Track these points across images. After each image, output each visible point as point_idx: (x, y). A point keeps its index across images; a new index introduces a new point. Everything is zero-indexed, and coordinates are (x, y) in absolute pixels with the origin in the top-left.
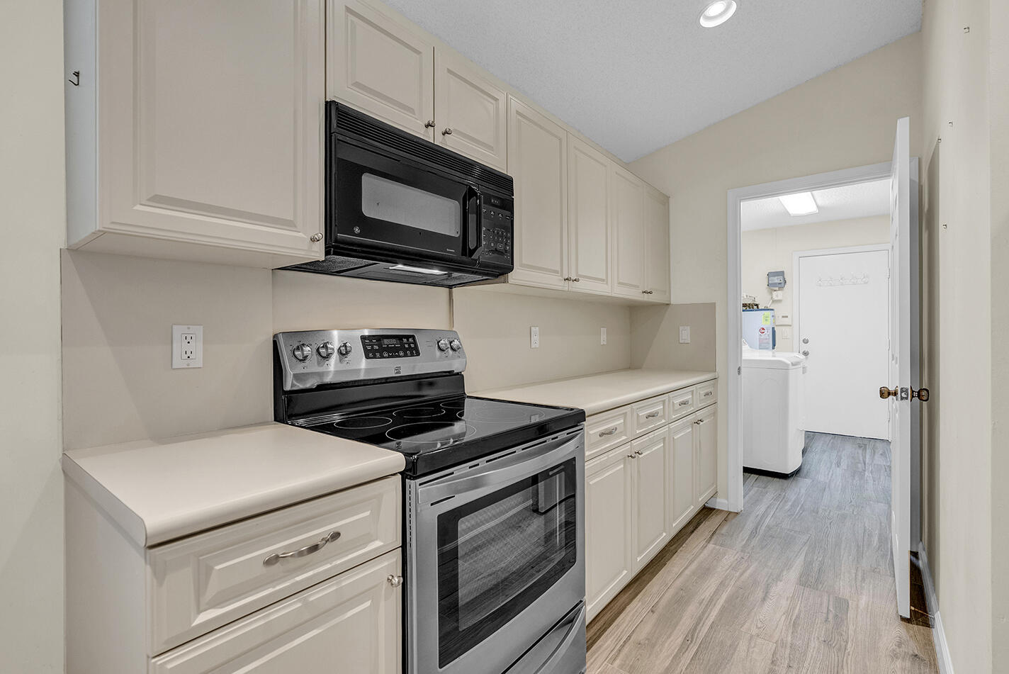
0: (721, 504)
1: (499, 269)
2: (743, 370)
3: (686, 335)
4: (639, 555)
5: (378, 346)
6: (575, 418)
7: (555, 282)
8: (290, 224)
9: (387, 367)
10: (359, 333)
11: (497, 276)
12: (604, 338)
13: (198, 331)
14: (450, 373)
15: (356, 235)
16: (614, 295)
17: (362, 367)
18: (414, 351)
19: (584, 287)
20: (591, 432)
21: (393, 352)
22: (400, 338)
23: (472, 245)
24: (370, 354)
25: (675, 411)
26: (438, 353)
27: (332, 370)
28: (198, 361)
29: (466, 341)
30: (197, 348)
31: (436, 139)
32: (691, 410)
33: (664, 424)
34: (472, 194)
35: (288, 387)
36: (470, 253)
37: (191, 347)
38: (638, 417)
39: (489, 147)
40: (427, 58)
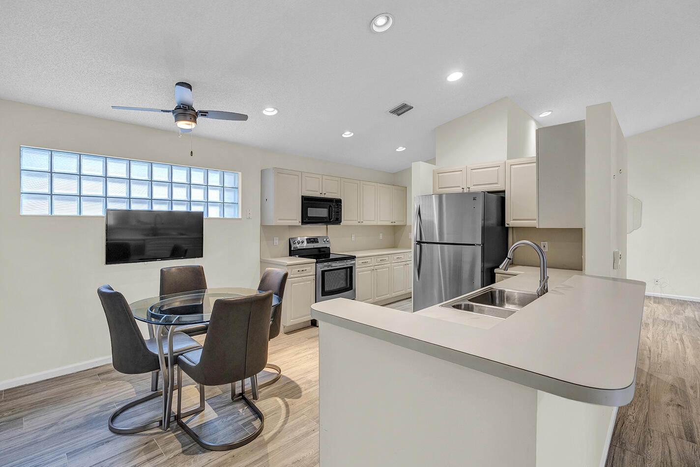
1: (338, 221)
5: (309, 241)
6: (353, 258)
7: (356, 223)
8: (296, 220)
9: (311, 246)
10: (306, 238)
11: (338, 223)
12: (381, 237)
13: (277, 238)
14: (326, 247)
15: (308, 220)
17: (305, 245)
18: (317, 242)
19: (365, 223)
20: (358, 261)
21: (313, 242)
22: (314, 239)
23: (331, 218)
24: (308, 243)
25: (394, 260)
26: (323, 242)
27: (299, 246)
28: (277, 244)
29: (330, 239)
30: (277, 241)
31: (323, 196)
32: (404, 260)
33: (389, 263)
34: (330, 206)
35: (292, 249)
36: (330, 220)
37: (276, 241)
38: (377, 260)
39: (336, 193)
40: (321, 179)
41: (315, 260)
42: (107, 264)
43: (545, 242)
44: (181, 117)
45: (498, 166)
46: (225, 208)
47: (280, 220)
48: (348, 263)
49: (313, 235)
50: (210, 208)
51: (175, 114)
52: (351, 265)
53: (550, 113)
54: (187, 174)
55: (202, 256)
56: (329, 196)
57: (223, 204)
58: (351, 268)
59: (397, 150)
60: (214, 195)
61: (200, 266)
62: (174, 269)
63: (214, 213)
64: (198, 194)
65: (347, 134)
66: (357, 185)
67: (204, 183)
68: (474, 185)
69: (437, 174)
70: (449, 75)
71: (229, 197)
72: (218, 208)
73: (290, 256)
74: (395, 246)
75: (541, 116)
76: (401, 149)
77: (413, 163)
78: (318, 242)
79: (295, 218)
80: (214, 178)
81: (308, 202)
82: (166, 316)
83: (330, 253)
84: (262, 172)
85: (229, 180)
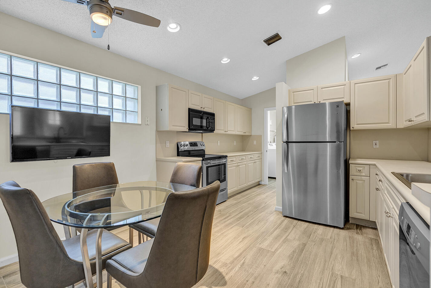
0: (263, 183)
1: (212, 130)
2: (268, 151)
3: (255, 143)
4: (239, 186)
5: (192, 144)
6: (226, 156)
7: (222, 132)
9: (193, 148)
10: (189, 142)
11: (212, 132)
12: (235, 143)
13: (169, 142)
14: (203, 150)
15: (192, 127)
16: (236, 134)
17: (189, 148)
19: (229, 132)
20: (229, 160)
21: (194, 145)
22: (195, 143)
23: (208, 126)
24: (191, 146)
25: (249, 159)
26: (200, 146)
27: (184, 148)
28: (168, 146)
29: (205, 144)
31: (202, 110)
32: (253, 159)
33: (245, 162)
34: (208, 118)
35: (180, 151)
36: (208, 128)
37: (168, 144)
38: (239, 159)
39: (211, 108)
40: (201, 96)
41: (201, 159)
42: (13, 161)
43: (377, 141)
44: (97, 8)
45: (344, 85)
46: (127, 115)
47: (173, 126)
48: (223, 161)
49: (193, 140)
50: (114, 113)
51: (89, 6)
52: (224, 163)
53: (359, 55)
54: (94, 82)
55: (109, 155)
56: (206, 110)
57: (125, 112)
58: (225, 165)
59: (253, 79)
60: (118, 103)
61: (111, 163)
62: (86, 165)
63: (117, 118)
64: (104, 101)
65: (225, 61)
66: (223, 103)
67: (110, 91)
68: (323, 100)
69: (292, 93)
70: (319, 9)
71: (130, 106)
72: (121, 114)
73: (177, 156)
74: (243, 150)
75: (353, 57)
76: (255, 78)
77: (276, 84)
78: (197, 146)
79: (184, 126)
80: (118, 89)
81: (193, 113)
82: (90, 215)
83: (205, 154)
84: (157, 88)
85: (131, 91)
